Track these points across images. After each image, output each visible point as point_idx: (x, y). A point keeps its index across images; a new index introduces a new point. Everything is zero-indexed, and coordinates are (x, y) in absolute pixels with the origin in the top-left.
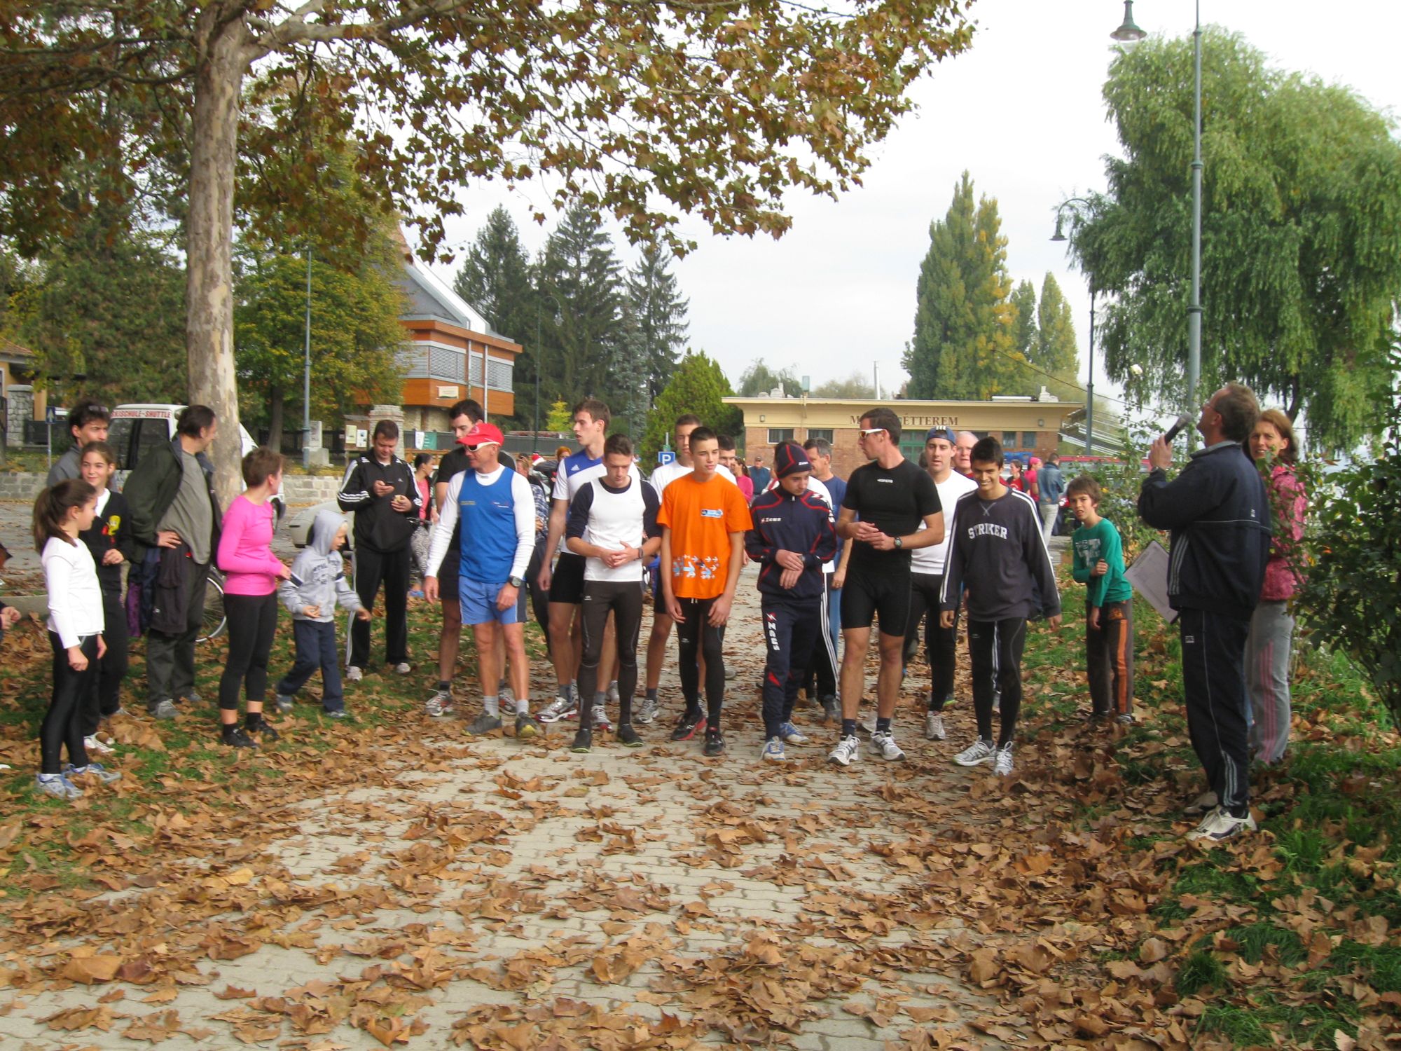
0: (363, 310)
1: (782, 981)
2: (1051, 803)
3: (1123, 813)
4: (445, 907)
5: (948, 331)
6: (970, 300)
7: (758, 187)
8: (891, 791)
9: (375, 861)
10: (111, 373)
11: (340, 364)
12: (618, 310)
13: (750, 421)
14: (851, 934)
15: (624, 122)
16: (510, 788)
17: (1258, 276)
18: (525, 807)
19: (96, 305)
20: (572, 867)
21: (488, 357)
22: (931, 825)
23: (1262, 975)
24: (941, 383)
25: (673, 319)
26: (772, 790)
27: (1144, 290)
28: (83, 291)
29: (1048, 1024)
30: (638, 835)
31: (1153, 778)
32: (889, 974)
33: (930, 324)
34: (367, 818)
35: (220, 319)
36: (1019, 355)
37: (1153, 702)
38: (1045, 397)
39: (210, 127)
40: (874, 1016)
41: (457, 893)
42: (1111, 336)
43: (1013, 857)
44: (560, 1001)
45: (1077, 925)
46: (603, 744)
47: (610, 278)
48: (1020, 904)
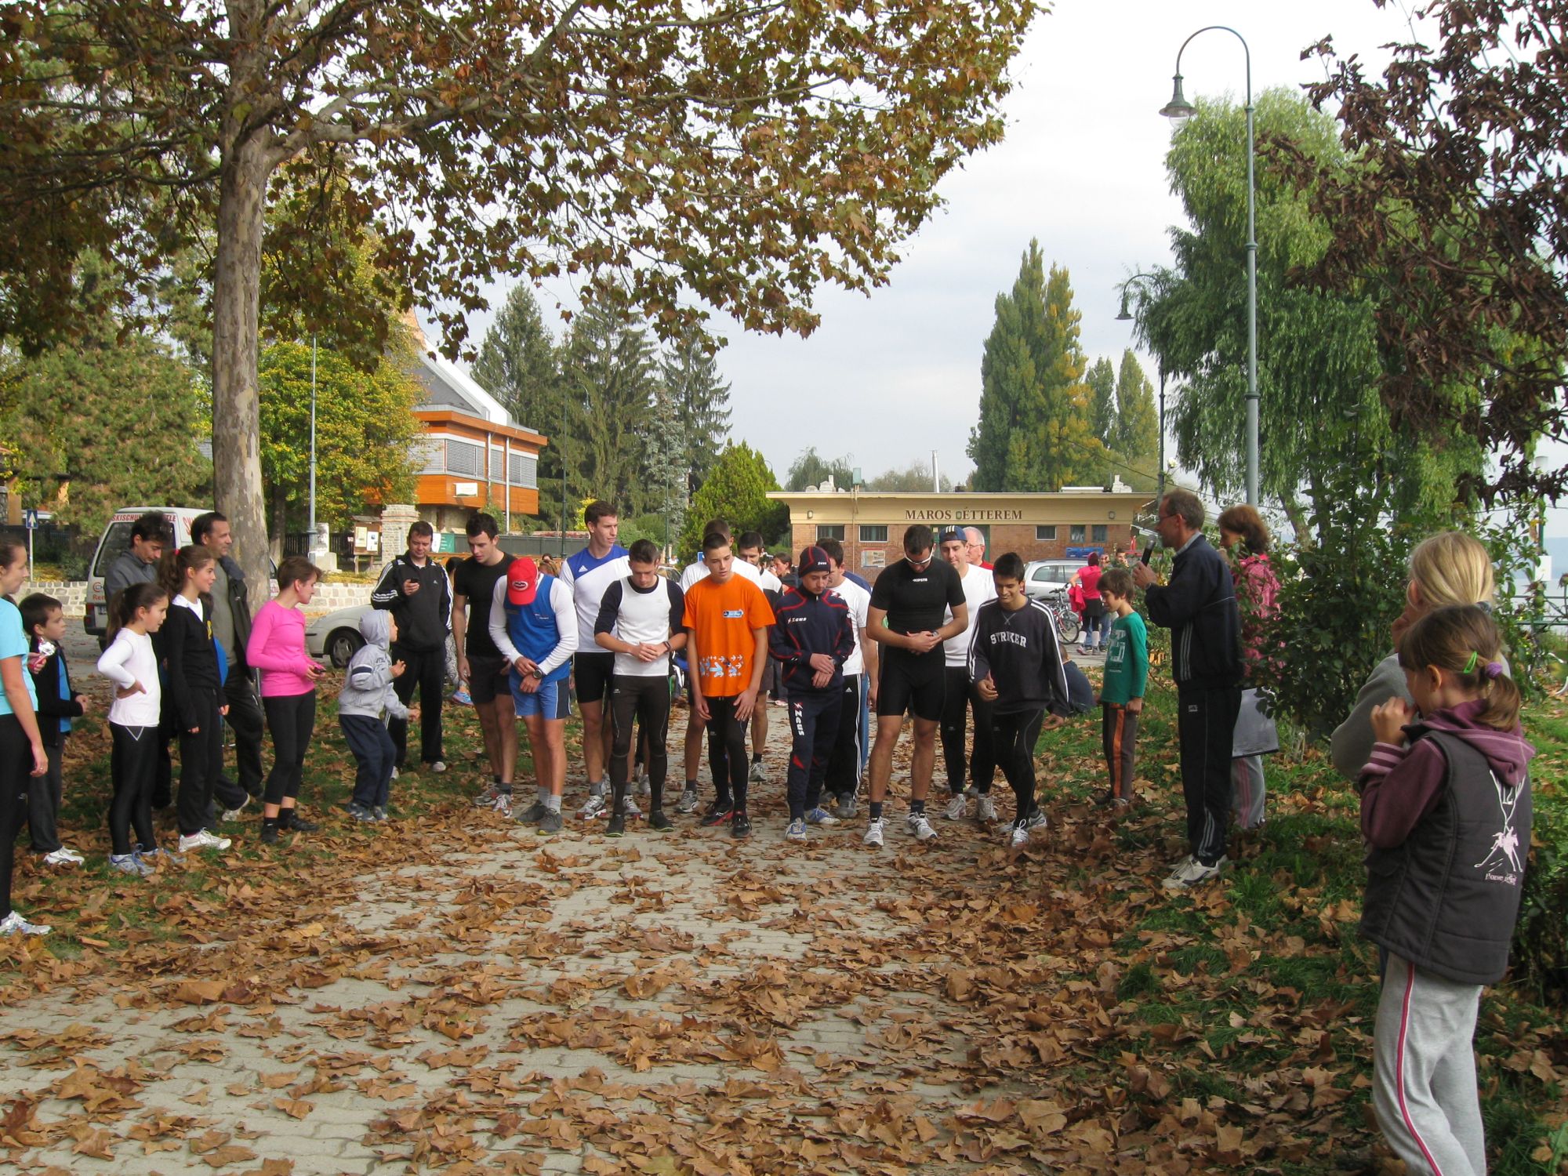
0: (373, 401)
1: (786, 996)
2: (1051, 869)
3: (1111, 873)
4: (498, 951)
5: (1017, 416)
6: (1041, 381)
7: (788, 283)
8: (903, 862)
9: (429, 920)
10: (98, 472)
11: (348, 460)
12: (652, 396)
13: (796, 518)
14: (848, 965)
15: (653, 215)
16: (549, 865)
17: (1335, 356)
18: (562, 878)
19: (82, 398)
20: (607, 921)
21: (510, 451)
22: (935, 889)
23: (1191, 983)
24: (1010, 472)
25: (714, 406)
26: (793, 863)
27: (1216, 370)
28: (68, 384)
29: (1006, 1022)
30: (666, 898)
31: (1145, 846)
32: (878, 991)
33: (997, 408)
34: (419, 888)
35: (247, 423)
36: (1095, 441)
37: (1164, 783)
38: (1119, 488)
39: (235, 230)
40: (862, 1019)
41: (506, 942)
42: (1184, 420)
43: (1003, 909)
44: (597, 1008)
45: (1049, 957)
46: (635, 830)
47: (643, 361)
48: (1002, 943)
